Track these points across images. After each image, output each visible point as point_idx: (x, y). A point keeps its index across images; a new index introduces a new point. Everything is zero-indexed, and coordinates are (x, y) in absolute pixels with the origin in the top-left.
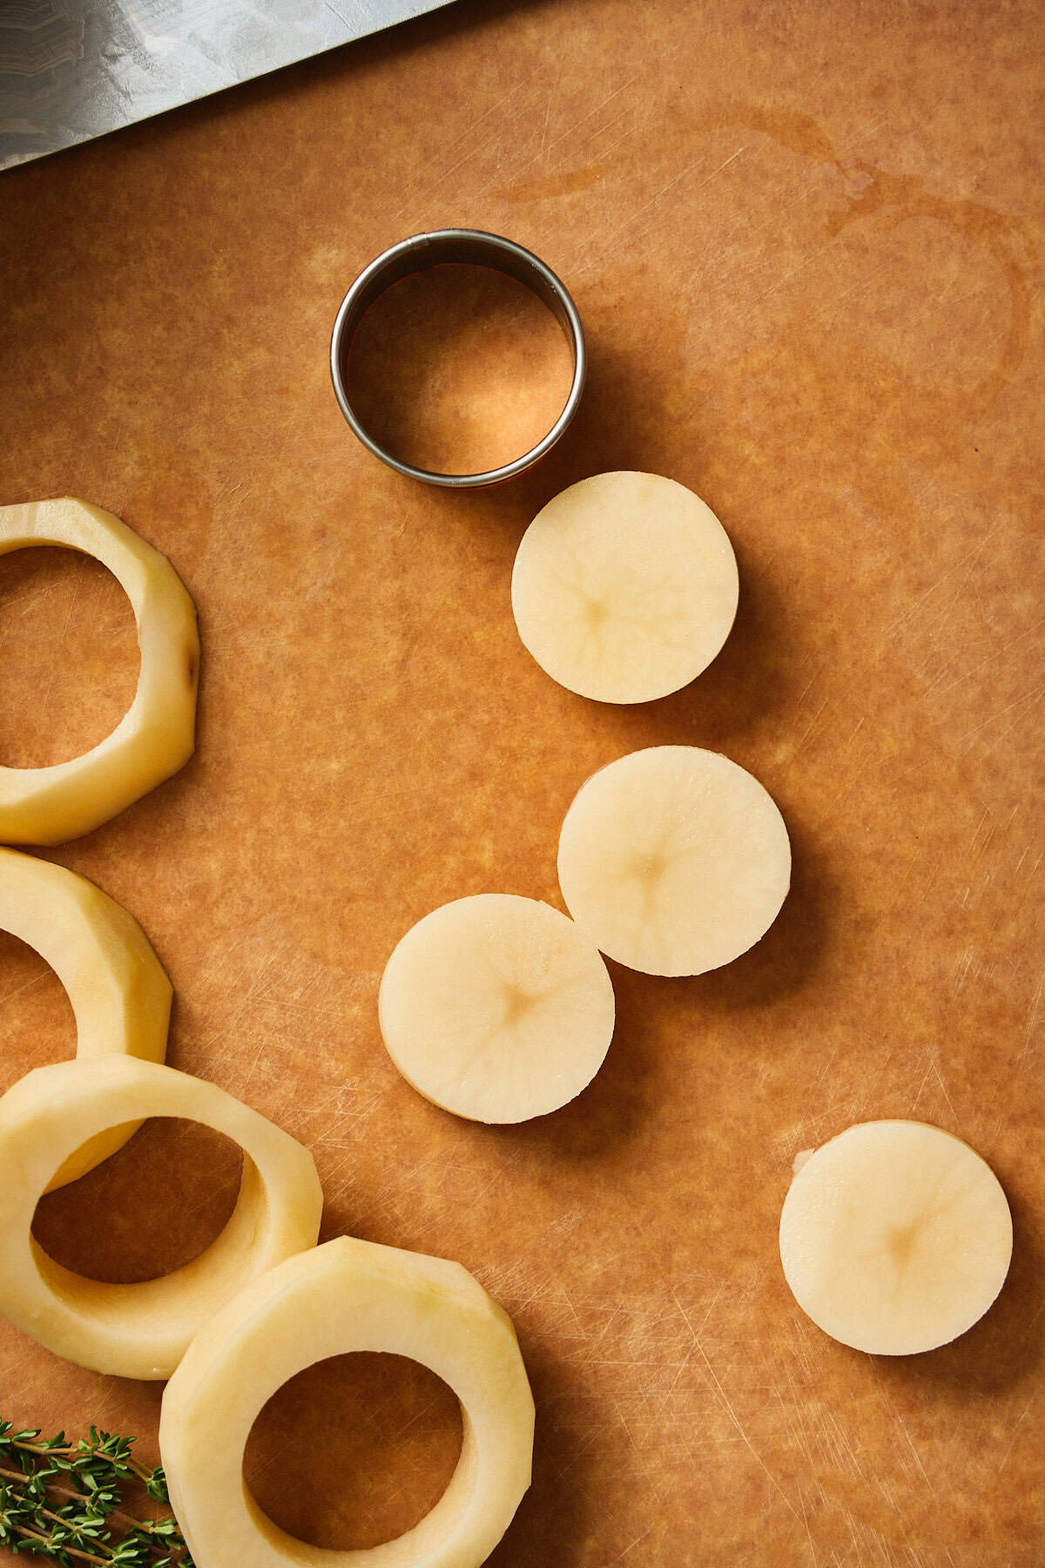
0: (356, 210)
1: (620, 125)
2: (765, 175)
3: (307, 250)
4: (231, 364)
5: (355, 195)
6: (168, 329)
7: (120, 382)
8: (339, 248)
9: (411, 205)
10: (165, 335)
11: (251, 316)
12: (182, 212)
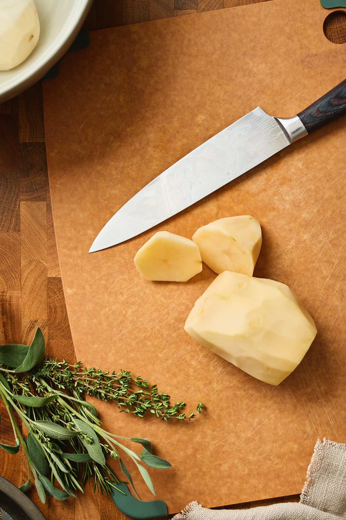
0: (208, 106)
1: (271, 87)
2: (306, 100)
3: (197, 115)
4: (178, 142)
5: (208, 103)
6: (163, 134)
7: (152, 146)
8: (204, 115)
9: (221, 105)
10: (162, 135)
11: (183, 131)
12: (167, 106)
